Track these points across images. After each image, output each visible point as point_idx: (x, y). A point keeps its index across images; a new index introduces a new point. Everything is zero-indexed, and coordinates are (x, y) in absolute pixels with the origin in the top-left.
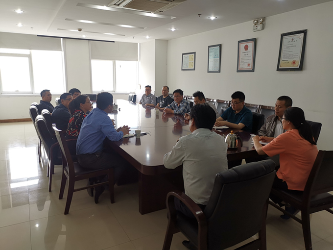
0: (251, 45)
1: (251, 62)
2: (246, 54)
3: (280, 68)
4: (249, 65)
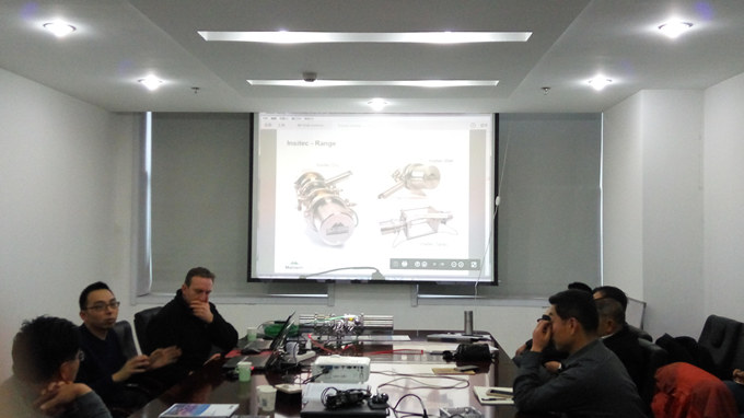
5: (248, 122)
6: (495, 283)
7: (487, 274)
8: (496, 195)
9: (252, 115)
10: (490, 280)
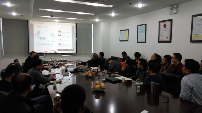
0: (168, 24)
1: (169, 36)
2: (165, 30)
3: (192, 40)
4: (167, 38)
5: (27, 22)
6: (76, 53)
7: (75, 51)
8: (76, 38)
9: (28, 20)
10: (75, 52)
